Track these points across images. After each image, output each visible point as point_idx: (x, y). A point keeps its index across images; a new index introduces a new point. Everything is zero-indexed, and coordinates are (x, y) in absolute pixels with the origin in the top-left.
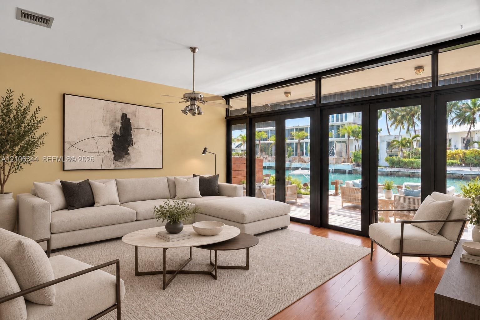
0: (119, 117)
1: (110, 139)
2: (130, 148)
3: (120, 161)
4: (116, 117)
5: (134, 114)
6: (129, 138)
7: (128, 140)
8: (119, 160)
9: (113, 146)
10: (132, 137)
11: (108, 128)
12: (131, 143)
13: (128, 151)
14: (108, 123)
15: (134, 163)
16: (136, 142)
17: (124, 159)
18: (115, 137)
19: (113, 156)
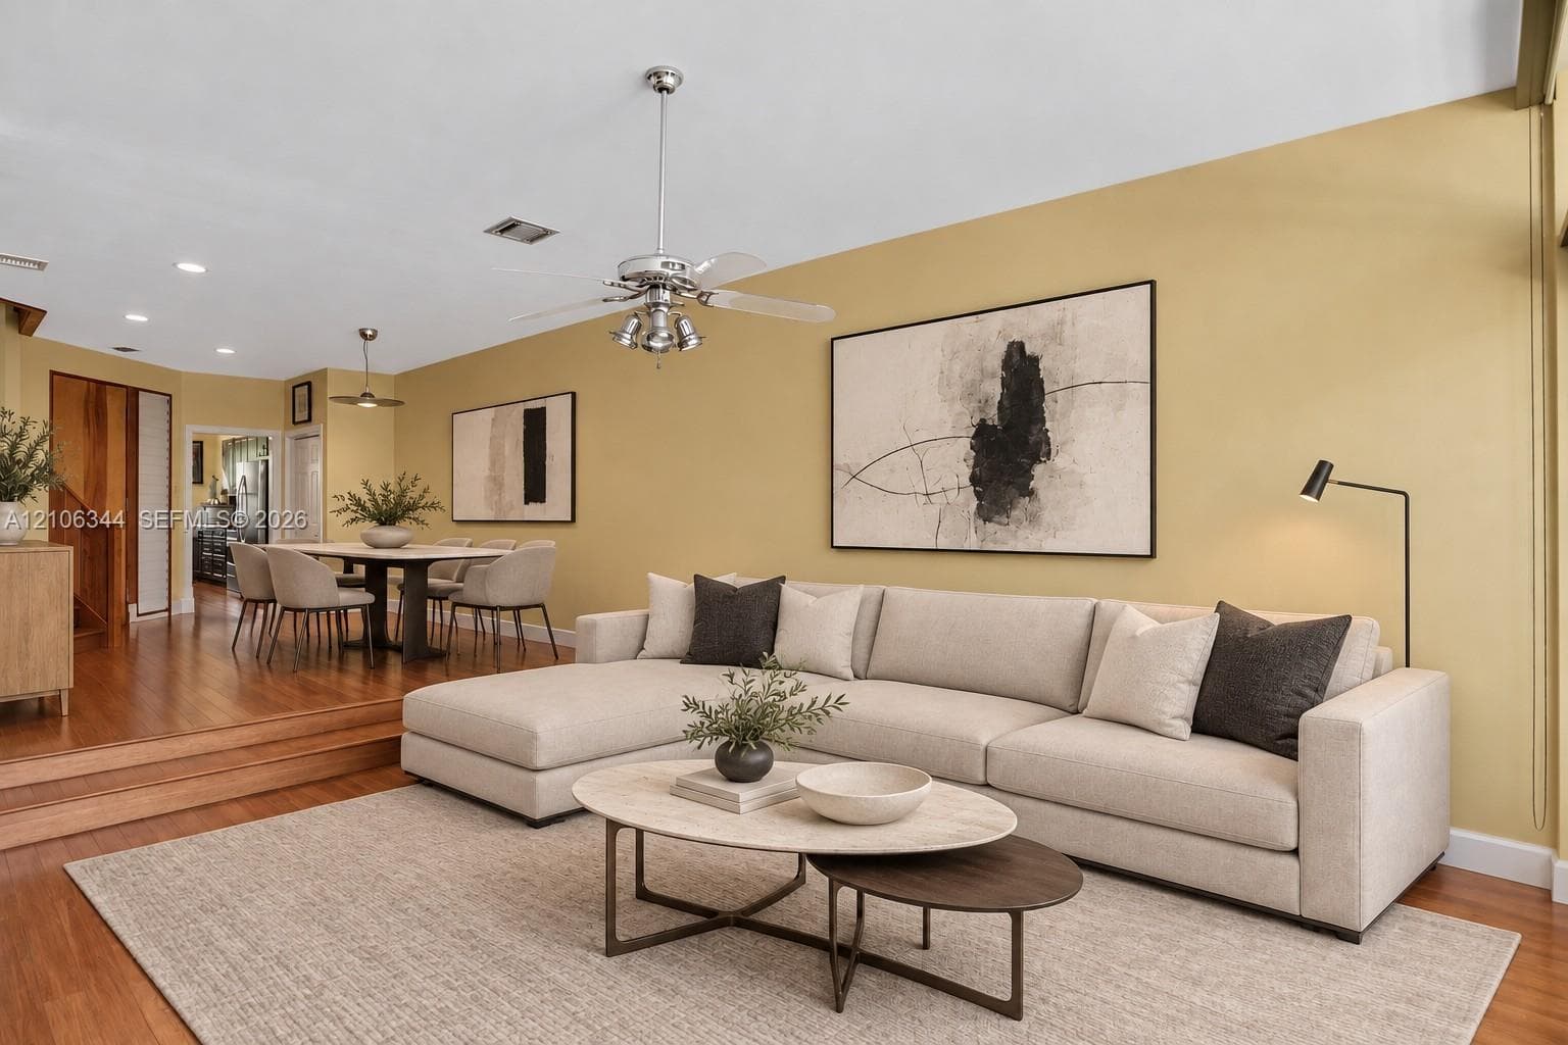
0: (995, 363)
1: (964, 447)
2: (1038, 470)
3: (1000, 523)
4: (985, 364)
5: (1055, 335)
6: (1035, 432)
7: (1032, 439)
8: (997, 518)
9: (974, 467)
10: (1048, 425)
11: (958, 407)
12: (1044, 449)
13: (1032, 483)
14: (957, 390)
15: (1056, 529)
16: (1064, 443)
17: (1015, 513)
18: (982, 433)
19: (974, 503)
